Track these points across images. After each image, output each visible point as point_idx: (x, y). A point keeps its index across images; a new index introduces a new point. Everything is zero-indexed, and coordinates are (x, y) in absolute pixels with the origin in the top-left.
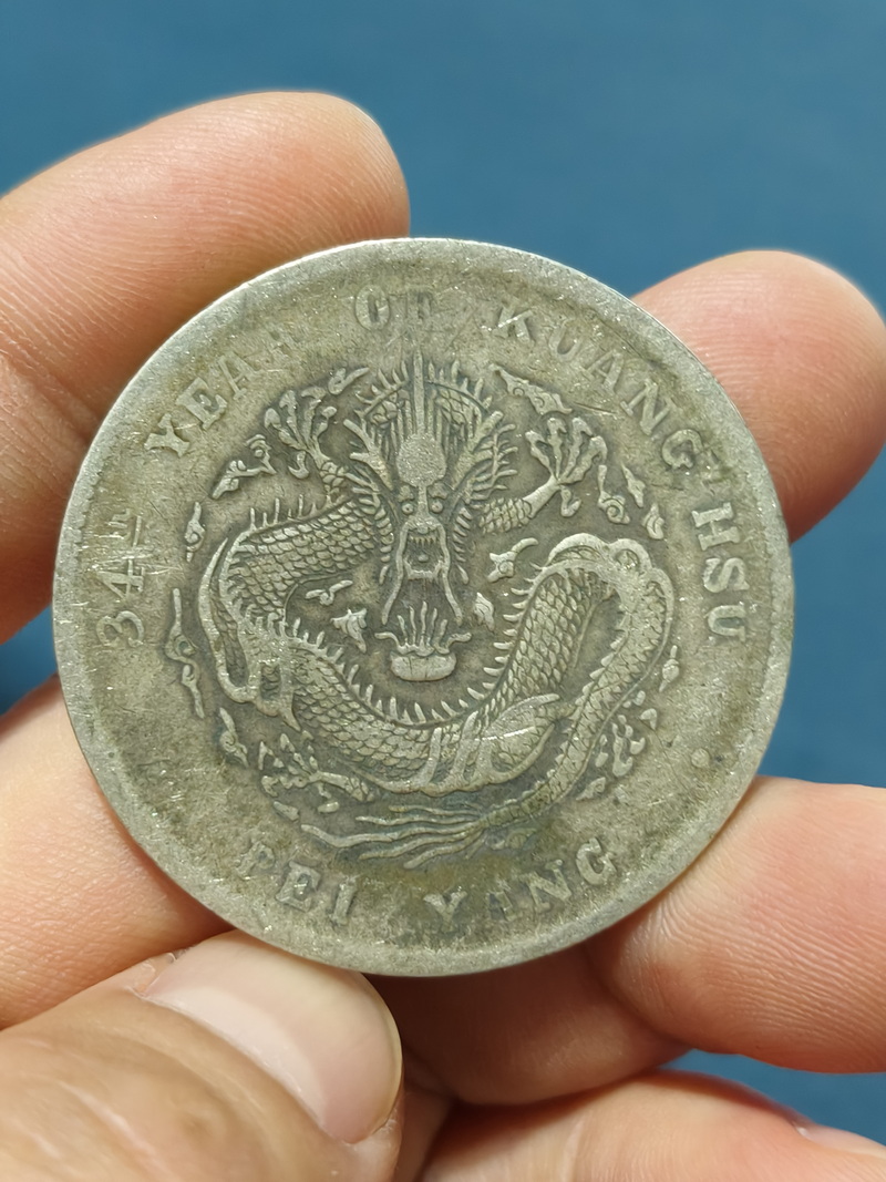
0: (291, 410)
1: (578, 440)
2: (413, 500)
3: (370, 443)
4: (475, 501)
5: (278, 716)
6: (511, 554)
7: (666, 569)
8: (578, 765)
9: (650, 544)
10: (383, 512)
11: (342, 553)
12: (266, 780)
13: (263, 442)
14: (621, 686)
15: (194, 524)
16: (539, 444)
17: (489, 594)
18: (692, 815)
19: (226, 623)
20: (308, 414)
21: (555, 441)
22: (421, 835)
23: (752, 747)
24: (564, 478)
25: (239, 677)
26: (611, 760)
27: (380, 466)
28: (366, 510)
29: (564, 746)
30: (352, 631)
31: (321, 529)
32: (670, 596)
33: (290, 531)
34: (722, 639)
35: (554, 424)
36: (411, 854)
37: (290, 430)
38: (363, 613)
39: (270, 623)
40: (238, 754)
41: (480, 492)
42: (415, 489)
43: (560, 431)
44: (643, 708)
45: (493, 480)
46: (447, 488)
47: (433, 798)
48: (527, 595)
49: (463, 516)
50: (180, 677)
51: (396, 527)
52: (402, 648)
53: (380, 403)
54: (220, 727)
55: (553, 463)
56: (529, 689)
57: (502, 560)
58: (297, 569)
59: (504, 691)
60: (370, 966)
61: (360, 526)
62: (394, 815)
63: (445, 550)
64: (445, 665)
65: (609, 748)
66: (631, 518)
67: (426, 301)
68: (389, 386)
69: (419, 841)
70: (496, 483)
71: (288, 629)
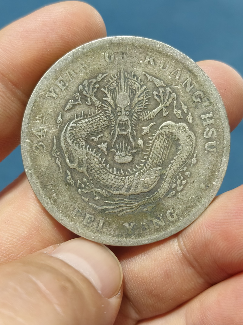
0: (86, 85)
1: (168, 94)
2: (121, 112)
3: (108, 95)
4: (138, 112)
5: (83, 172)
6: (148, 127)
7: (193, 131)
8: (167, 188)
9: (189, 124)
10: (112, 115)
11: (101, 127)
12: (80, 190)
13: (79, 95)
14: (180, 165)
15: (59, 118)
16: (157, 95)
17: (142, 139)
18: (200, 202)
19: (68, 146)
20: (91, 87)
21: (161, 94)
22: (122, 206)
23: (217, 183)
24: (164, 105)
25: (72, 161)
26: (176, 186)
27: (111, 102)
28: (107, 114)
29: (163, 182)
30: (103, 149)
31: (95, 120)
32: (194, 139)
33: (86, 120)
34: (209, 152)
35: (161, 90)
36: (120, 212)
37: (86, 91)
38: (106, 144)
39: (81, 147)
40: (72, 183)
41: (140, 109)
42: (121, 108)
43: (163, 92)
44: (186, 171)
45: (144, 106)
46: (130, 108)
47: (126, 196)
48: (153, 139)
49: (135, 116)
50: (56, 161)
51: (116, 120)
52: (117, 154)
53: (111, 83)
54: (67, 175)
55: (161, 101)
56: (153, 166)
57: (146, 129)
58: (88, 131)
59: (146, 166)
60: (108, 243)
61: (106, 119)
62: (115, 201)
63: (130, 126)
64: (129, 159)
65: (176, 183)
66: (183, 117)
67: (125, 54)
68: (114, 79)
69: (122, 208)
70: (144, 107)
71: (86, 148)
